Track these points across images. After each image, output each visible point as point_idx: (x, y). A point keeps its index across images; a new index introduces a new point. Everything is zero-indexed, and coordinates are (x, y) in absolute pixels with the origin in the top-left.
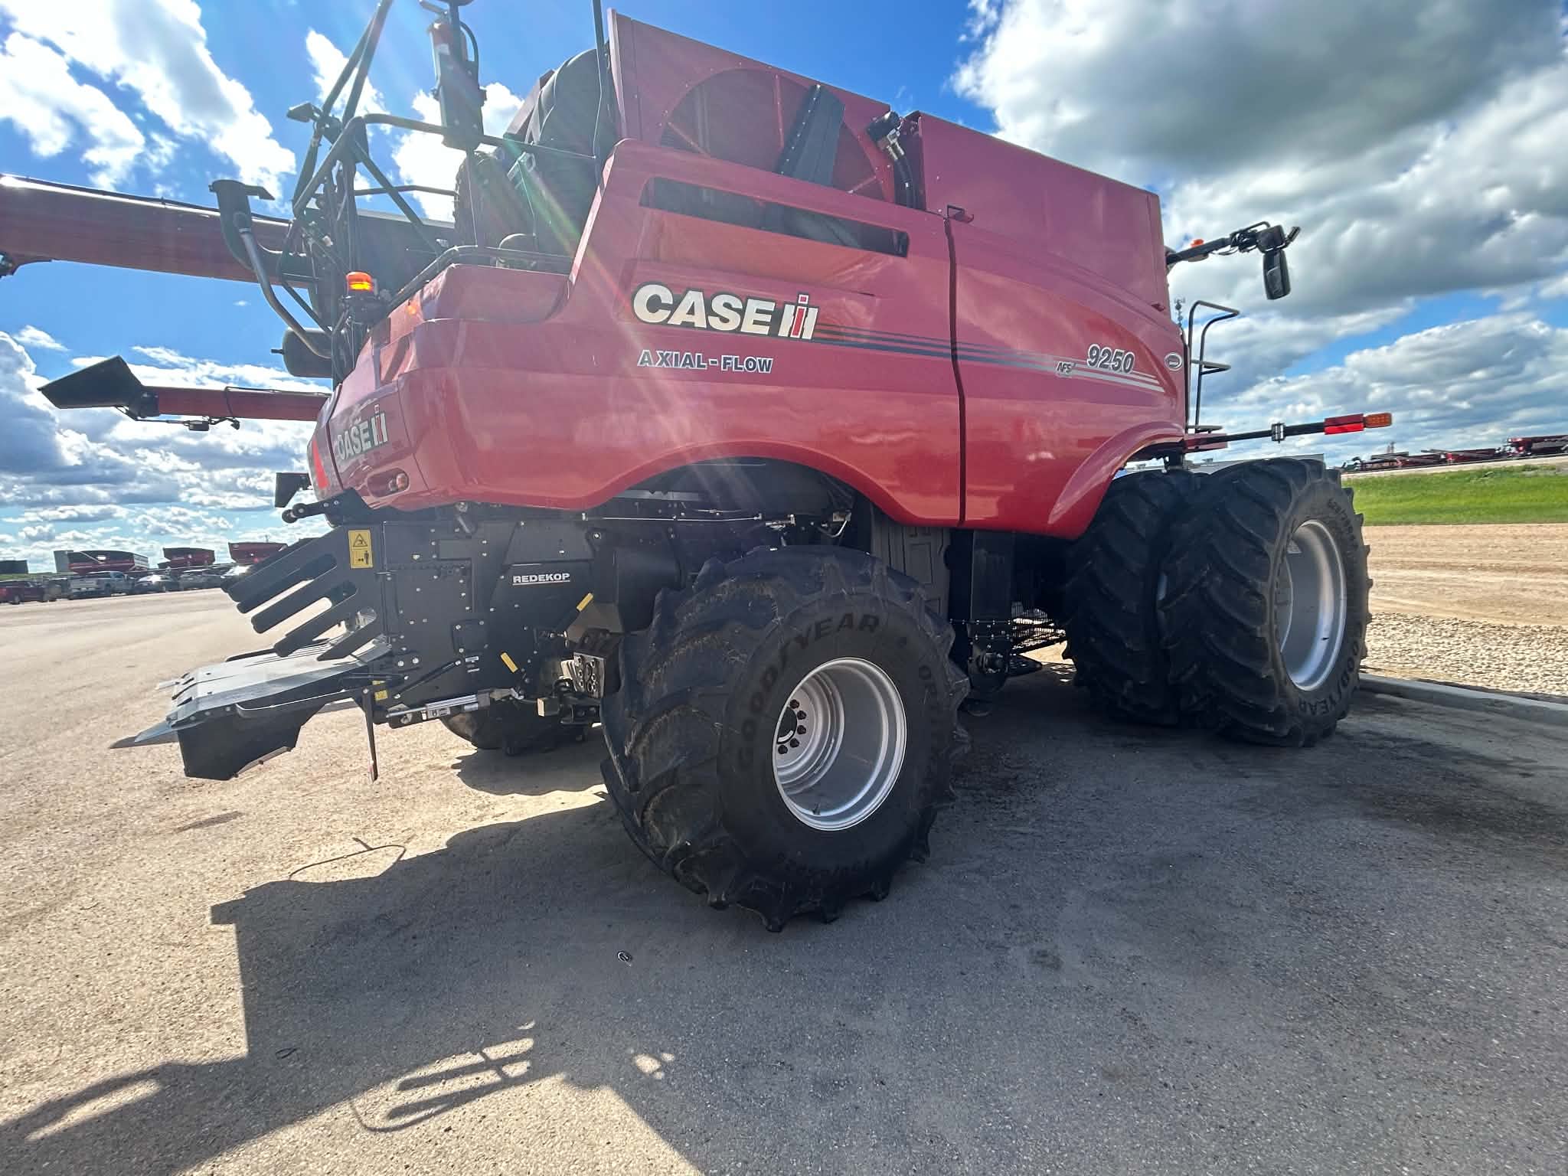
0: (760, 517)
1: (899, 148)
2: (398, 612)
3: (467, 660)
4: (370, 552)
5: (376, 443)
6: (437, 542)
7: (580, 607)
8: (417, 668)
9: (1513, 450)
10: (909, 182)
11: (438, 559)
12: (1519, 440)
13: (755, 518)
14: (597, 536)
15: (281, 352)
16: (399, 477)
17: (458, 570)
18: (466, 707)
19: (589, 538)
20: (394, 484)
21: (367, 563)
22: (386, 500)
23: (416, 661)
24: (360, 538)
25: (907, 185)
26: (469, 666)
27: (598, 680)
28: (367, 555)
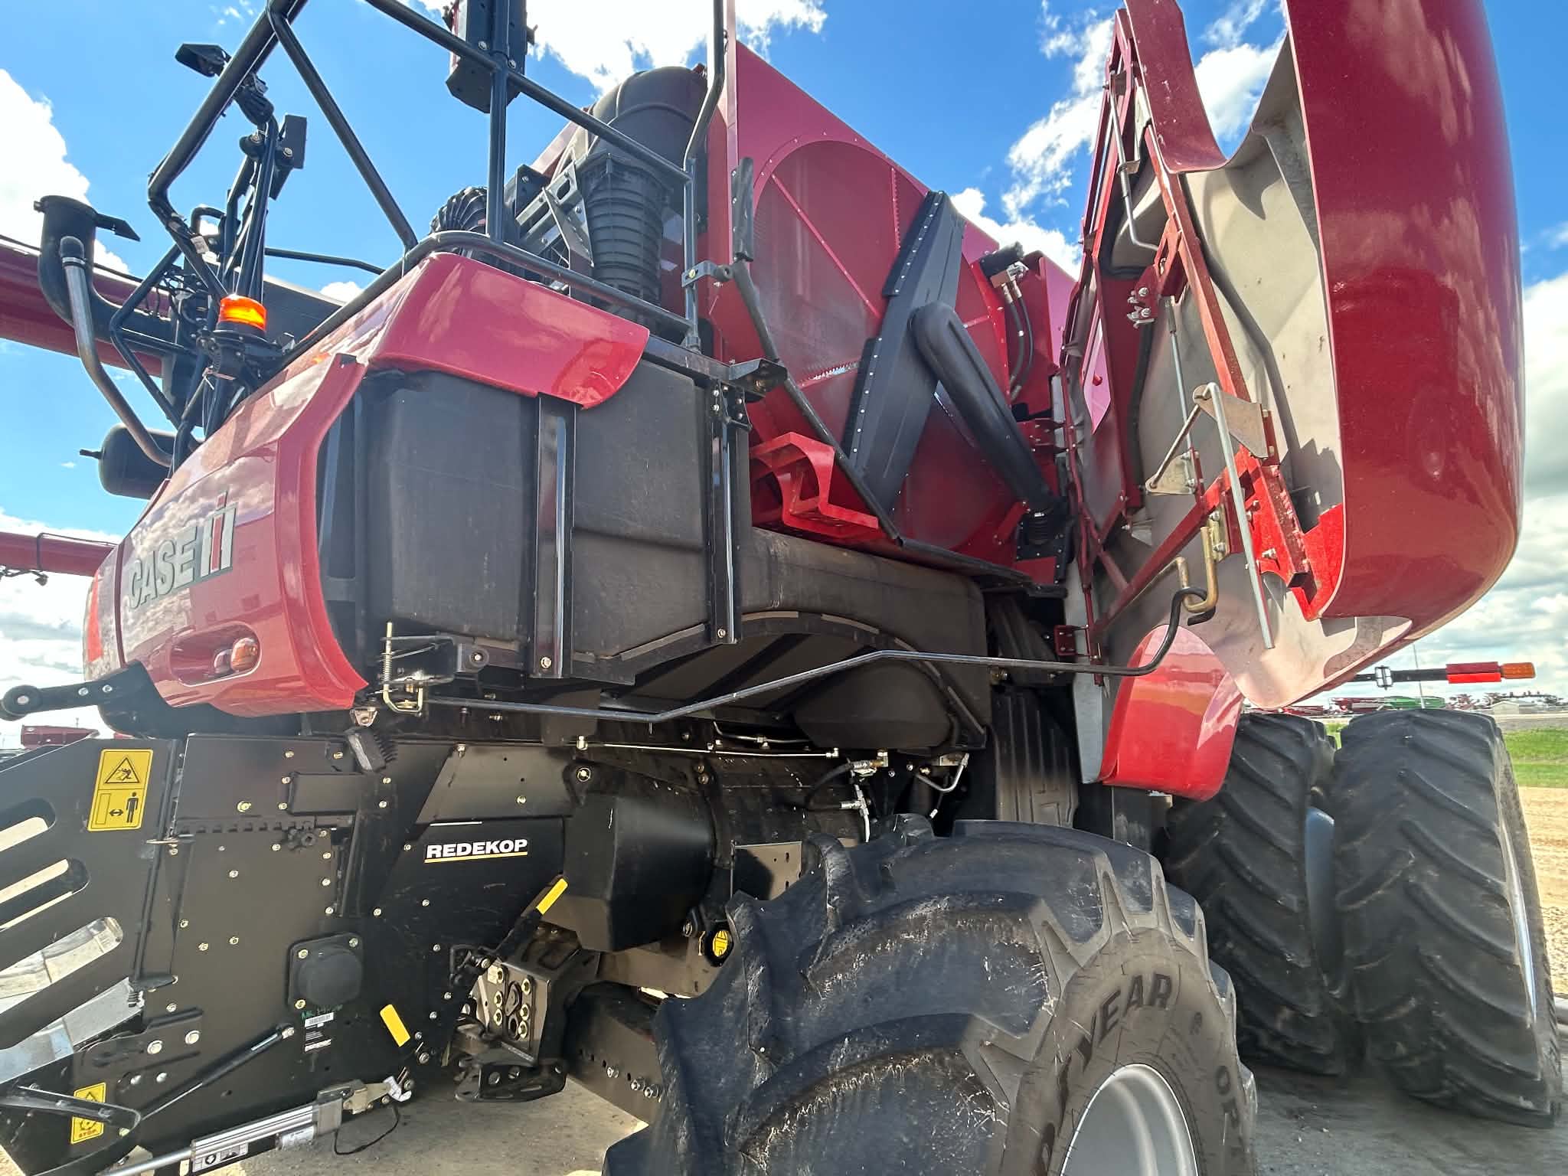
0: (836, 754)
1: (1016, 287)
2: (175, 924)
3: (308, 1023)
4: (142, 797)
5: (204, 572)
6: (294, 776)
7: (543, 907)
8: (194, 1052)
9: (1338, 708)
10: (1025, 329)
11: (288, 811)
12: (1341, 700)
13: (828, 755)
14: (583, 774)
15: (97, 455)
16: (239, 645)
17: (324, 833)
18: (285, 1140)
19: (567, 776)
20: (226, 659)
21: (130, 819)
22: (206, 690)
23: (192, 1038)
24: (126, 766)
25: (1021, 333)
26: (309, 1037)
27: (532, 1017)
28: (133, 803)
